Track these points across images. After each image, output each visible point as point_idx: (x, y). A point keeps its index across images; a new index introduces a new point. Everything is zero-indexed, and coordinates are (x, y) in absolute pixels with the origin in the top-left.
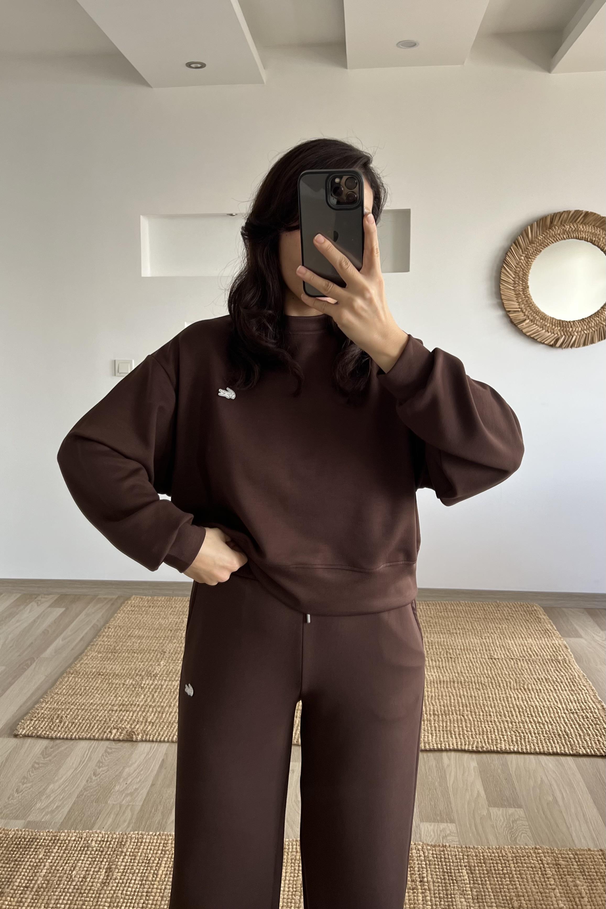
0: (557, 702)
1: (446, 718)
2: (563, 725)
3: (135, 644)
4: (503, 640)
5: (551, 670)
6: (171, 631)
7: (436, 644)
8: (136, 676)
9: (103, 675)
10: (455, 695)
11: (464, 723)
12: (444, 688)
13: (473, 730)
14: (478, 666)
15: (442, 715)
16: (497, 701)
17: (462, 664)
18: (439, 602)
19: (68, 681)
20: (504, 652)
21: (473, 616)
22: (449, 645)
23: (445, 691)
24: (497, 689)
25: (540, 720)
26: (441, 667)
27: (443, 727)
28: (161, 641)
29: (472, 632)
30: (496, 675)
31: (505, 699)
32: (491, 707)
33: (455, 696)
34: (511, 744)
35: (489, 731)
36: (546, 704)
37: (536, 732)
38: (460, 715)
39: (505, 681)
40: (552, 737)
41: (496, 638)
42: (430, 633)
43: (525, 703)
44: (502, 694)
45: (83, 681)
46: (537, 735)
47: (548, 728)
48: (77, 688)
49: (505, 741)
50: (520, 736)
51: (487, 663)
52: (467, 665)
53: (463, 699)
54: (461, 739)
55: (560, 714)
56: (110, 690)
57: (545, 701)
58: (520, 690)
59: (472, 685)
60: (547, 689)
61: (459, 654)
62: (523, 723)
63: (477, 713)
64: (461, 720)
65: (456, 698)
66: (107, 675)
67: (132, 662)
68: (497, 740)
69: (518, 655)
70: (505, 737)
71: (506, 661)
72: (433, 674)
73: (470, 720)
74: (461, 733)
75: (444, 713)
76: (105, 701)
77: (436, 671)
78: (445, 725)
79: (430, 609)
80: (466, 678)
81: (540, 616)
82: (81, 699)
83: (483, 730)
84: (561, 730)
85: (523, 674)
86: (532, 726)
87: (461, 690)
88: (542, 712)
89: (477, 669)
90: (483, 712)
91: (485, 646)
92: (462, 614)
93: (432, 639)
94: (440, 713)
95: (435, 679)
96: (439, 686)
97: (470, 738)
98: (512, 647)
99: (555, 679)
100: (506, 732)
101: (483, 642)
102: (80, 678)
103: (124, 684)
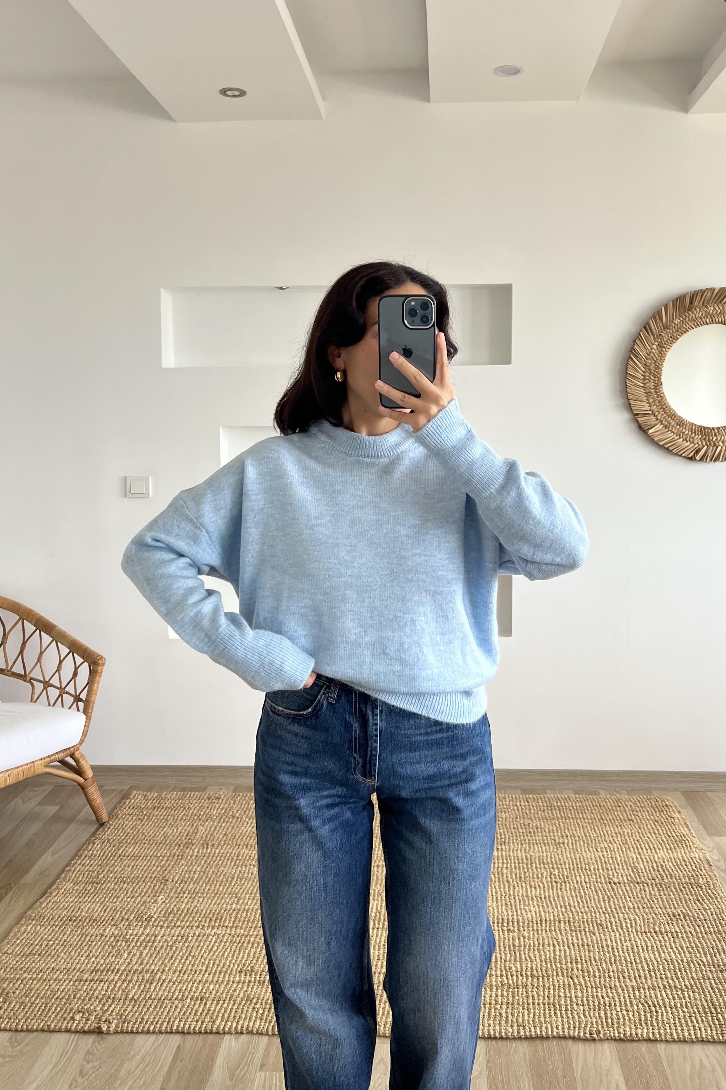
0: (700, 954)
1: (549, 982)
2: (709, 992)
3: (126, 869)
4: (625, 853)
5: (690, 899)
6: (179, 845)
7: (537, 862)
8: (122, 921)
9: (75, 920)
10: (561, 942)
11: (573, 991)
12: (546, 930)
13: (586, 1002)
14: (592, 896)
15: (543, 976)
16: (618, 952)
17: (571, 893)
18: (542, 796)
19: (24, 932)
20: (627, 873)
21: (585, 817)
22: (554, 861)
23: (548, 937)
24: (619, 932)
25: (677, 983)
26: (543, 897)
27: (544, 996)
28: (164, 862)
29: (583, 841)
30: (616, 908)
31: (630, 949)
32: (611, 963)
33: (561, 945)
34: (639, 1026)
35: (607, 1003)
36: (685, 956)
37: (673, 1004)
38: (567, 977)
39: (629, 918)
40: (695, 1013)
41: (616, 850)
42: (529, 844)
43: (657, 956)
44: (625, 940)
45: (47, 930)
46: (674, 1010)
47: (689, 997)
48: (37, 942)
49: (630, 1019)
50: (651, 1012)
51: (604, 889)
52: (578, 894)
53: (572, 950)
54: (568, 1017)
55: (704, 973)
56: (81, 945)
57: (684, 953)
58: (649, 934)
59: (585, 927)
60: (686, 932)
61: (567, 877)
62: (654, 990)
63: (592, 974)
64: (569, 985)
65: (562, 948)
66: (80, 920)
67: (118, 897)
68: (619, 1019)
69: (646, 877)
70: (631, 1014)
71: (629, 886)
72: (532, 908)
73: (580, 985)
74: (569, 1007)
75: (545, 974)
76: (72, 964)
77: (535, 903)
78: (547, 994)
79: (529, 805)
80: (575, 914)
81: (673, 815)
82: (39, 962)
83: (599, 1003)
84: (706, 1000)
85: (652, 908)
86: (667, 994)
87: (569, 935)
88: (680, 970)
89: (590, 900)
90: (599, 970)
91: (601, 863)
92: (571, 813)
93: (531, 853)
94: (540, 973)
95: (534, 918)
96: (539, 929)
97: (582, 1015)
98: (637, 865)
99: (696, 915)
100: (632, 1005)
101: (599, 857)
102: (43, 925)
103: (102, 935)
